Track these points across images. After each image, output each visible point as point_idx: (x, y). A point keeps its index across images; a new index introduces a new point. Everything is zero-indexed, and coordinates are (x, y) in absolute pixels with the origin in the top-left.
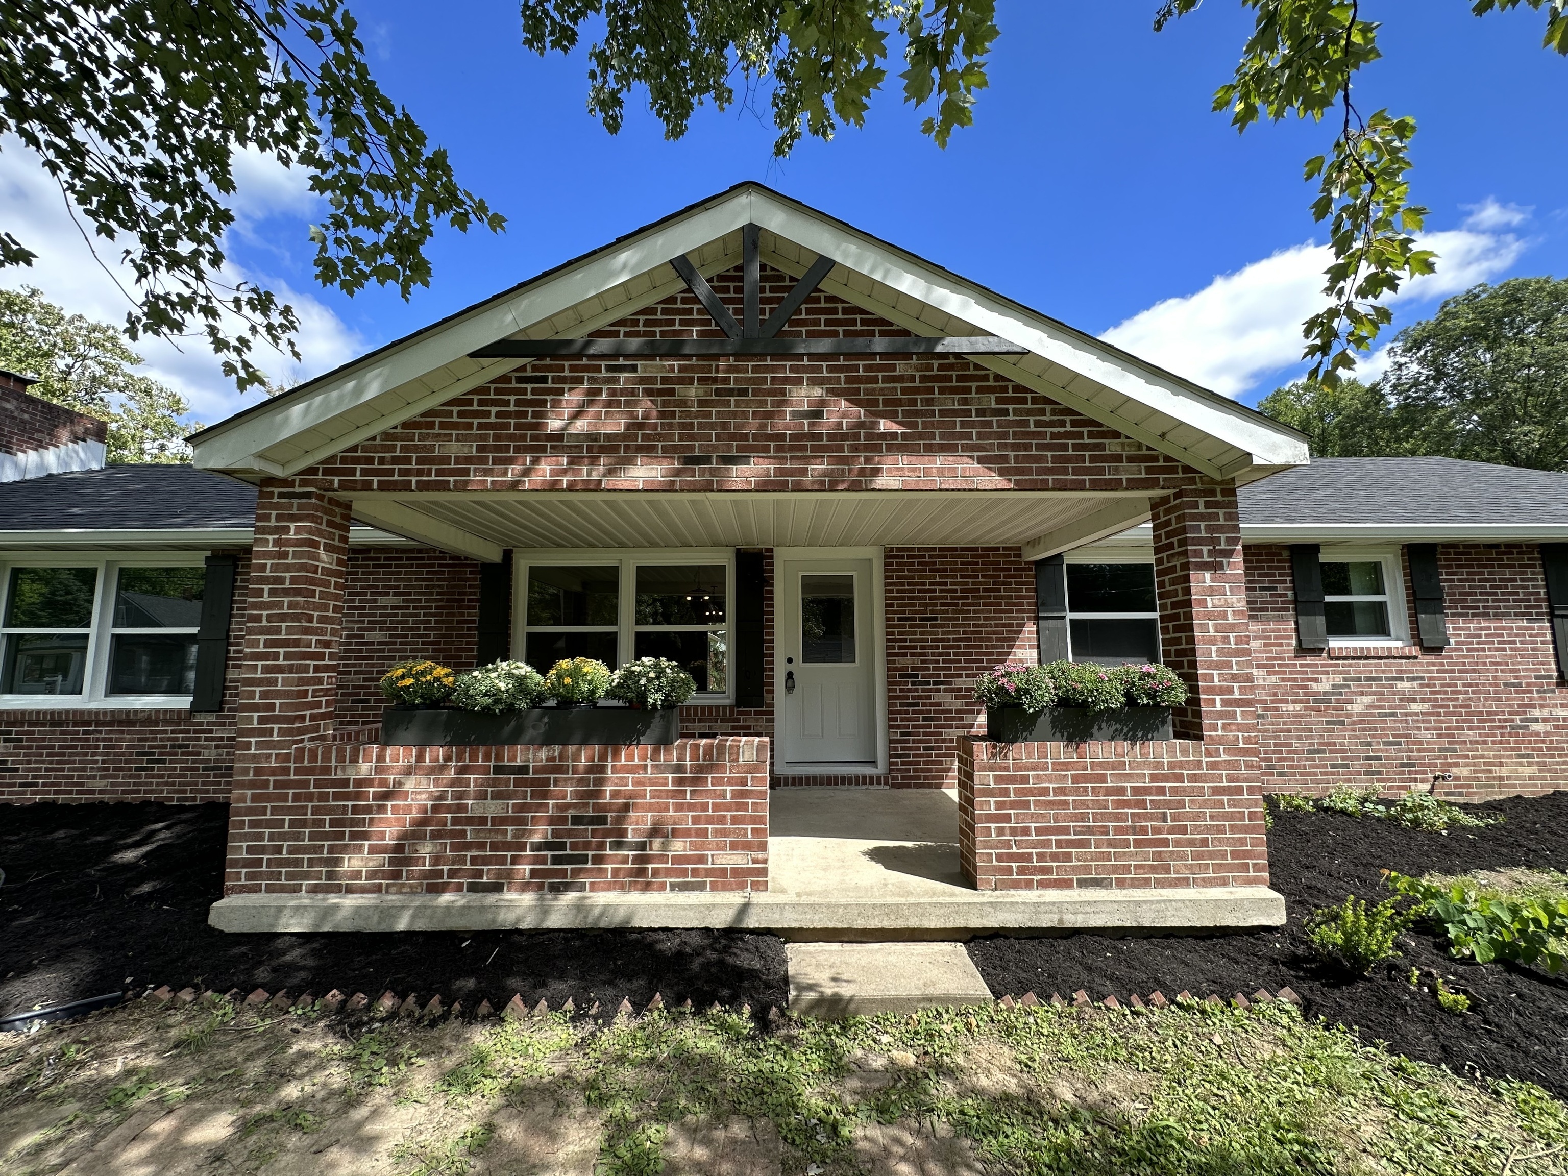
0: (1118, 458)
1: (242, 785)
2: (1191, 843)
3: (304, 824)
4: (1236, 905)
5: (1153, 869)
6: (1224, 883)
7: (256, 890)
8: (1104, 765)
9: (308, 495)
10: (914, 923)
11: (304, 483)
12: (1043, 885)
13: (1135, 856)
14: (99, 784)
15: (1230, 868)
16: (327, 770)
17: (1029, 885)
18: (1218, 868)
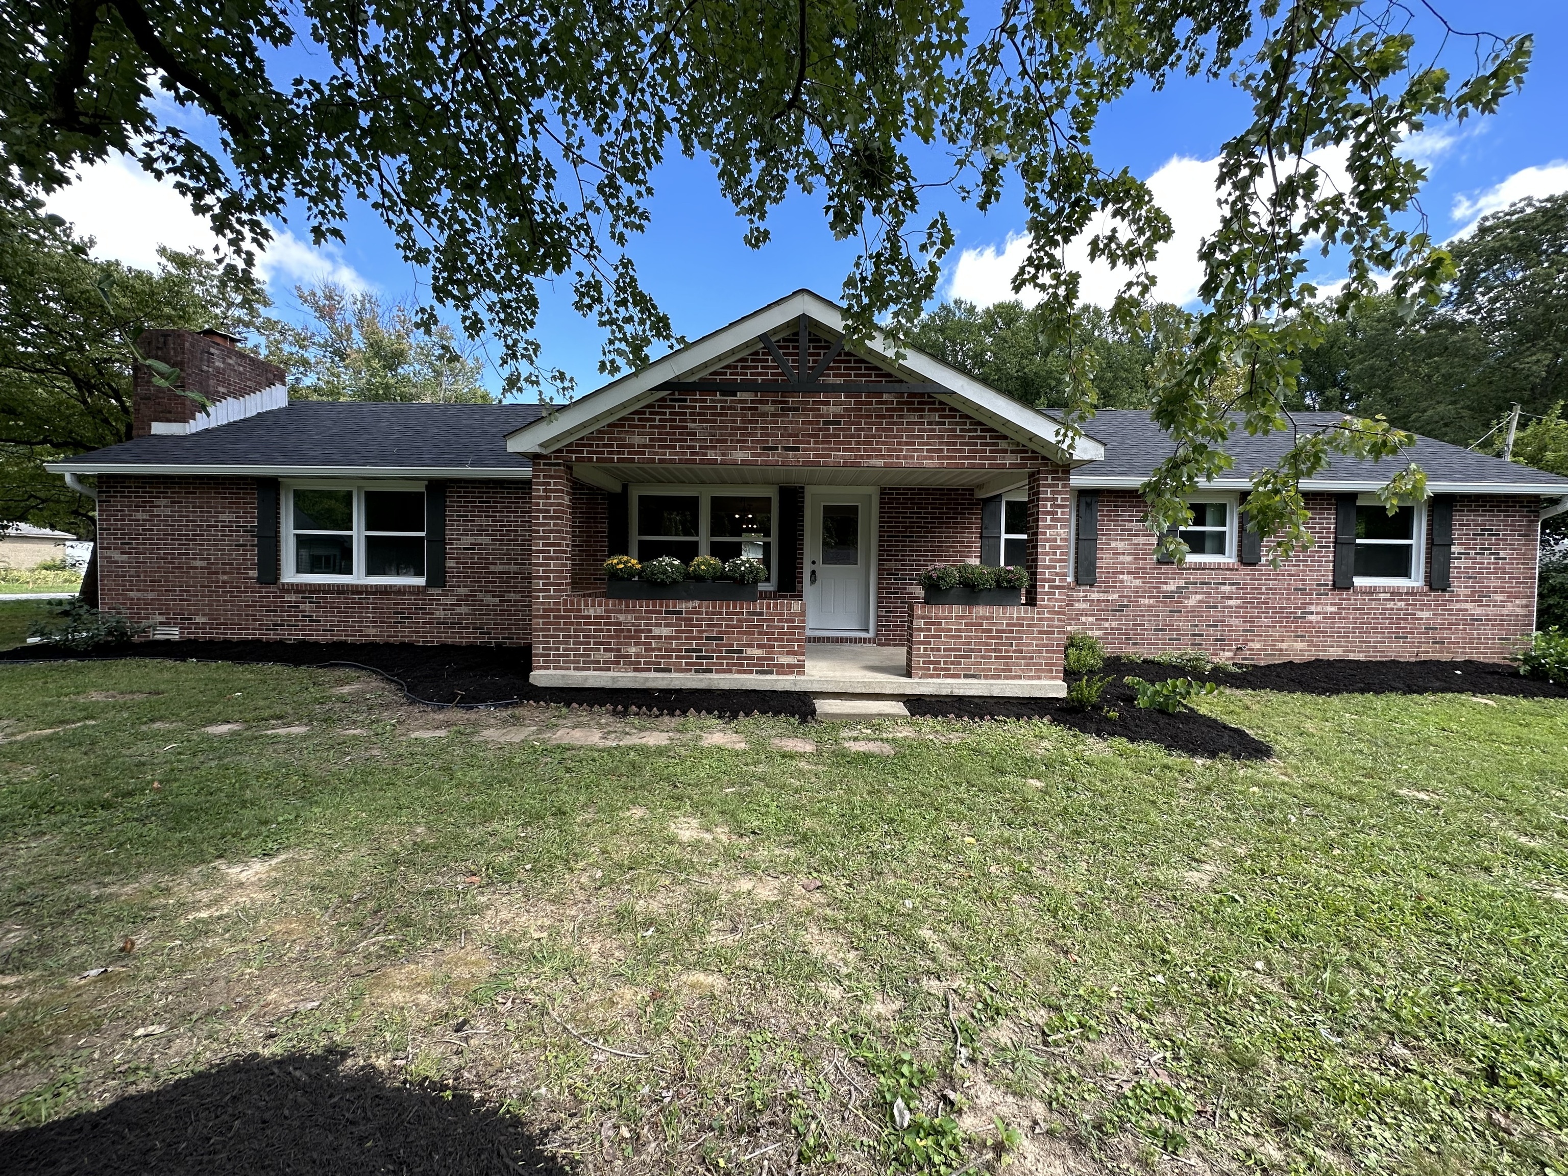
0: (1005, 451)
1: (537, 617)
2: (1024, 658)
3: (570, 637)
4: (1041, 687)
5: (1004, 670)
6: (1039, 678)
7: (548, 668)
8: (982, 618)
9: (559, 465)
10: (877, 691)
11: (556, 458)
12: (945, 676)
13: (994, 665)
14: (372, 631)
15: (1043, 671)
16: (579, 610)
17: (938, 676)
18: (1037, 671)
